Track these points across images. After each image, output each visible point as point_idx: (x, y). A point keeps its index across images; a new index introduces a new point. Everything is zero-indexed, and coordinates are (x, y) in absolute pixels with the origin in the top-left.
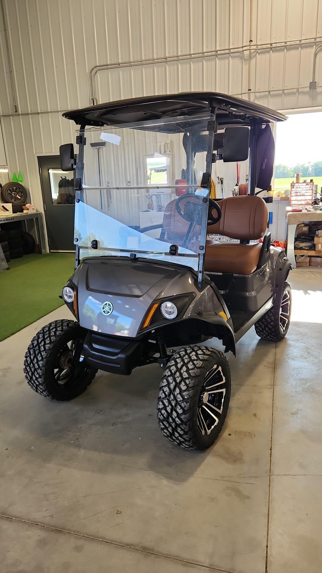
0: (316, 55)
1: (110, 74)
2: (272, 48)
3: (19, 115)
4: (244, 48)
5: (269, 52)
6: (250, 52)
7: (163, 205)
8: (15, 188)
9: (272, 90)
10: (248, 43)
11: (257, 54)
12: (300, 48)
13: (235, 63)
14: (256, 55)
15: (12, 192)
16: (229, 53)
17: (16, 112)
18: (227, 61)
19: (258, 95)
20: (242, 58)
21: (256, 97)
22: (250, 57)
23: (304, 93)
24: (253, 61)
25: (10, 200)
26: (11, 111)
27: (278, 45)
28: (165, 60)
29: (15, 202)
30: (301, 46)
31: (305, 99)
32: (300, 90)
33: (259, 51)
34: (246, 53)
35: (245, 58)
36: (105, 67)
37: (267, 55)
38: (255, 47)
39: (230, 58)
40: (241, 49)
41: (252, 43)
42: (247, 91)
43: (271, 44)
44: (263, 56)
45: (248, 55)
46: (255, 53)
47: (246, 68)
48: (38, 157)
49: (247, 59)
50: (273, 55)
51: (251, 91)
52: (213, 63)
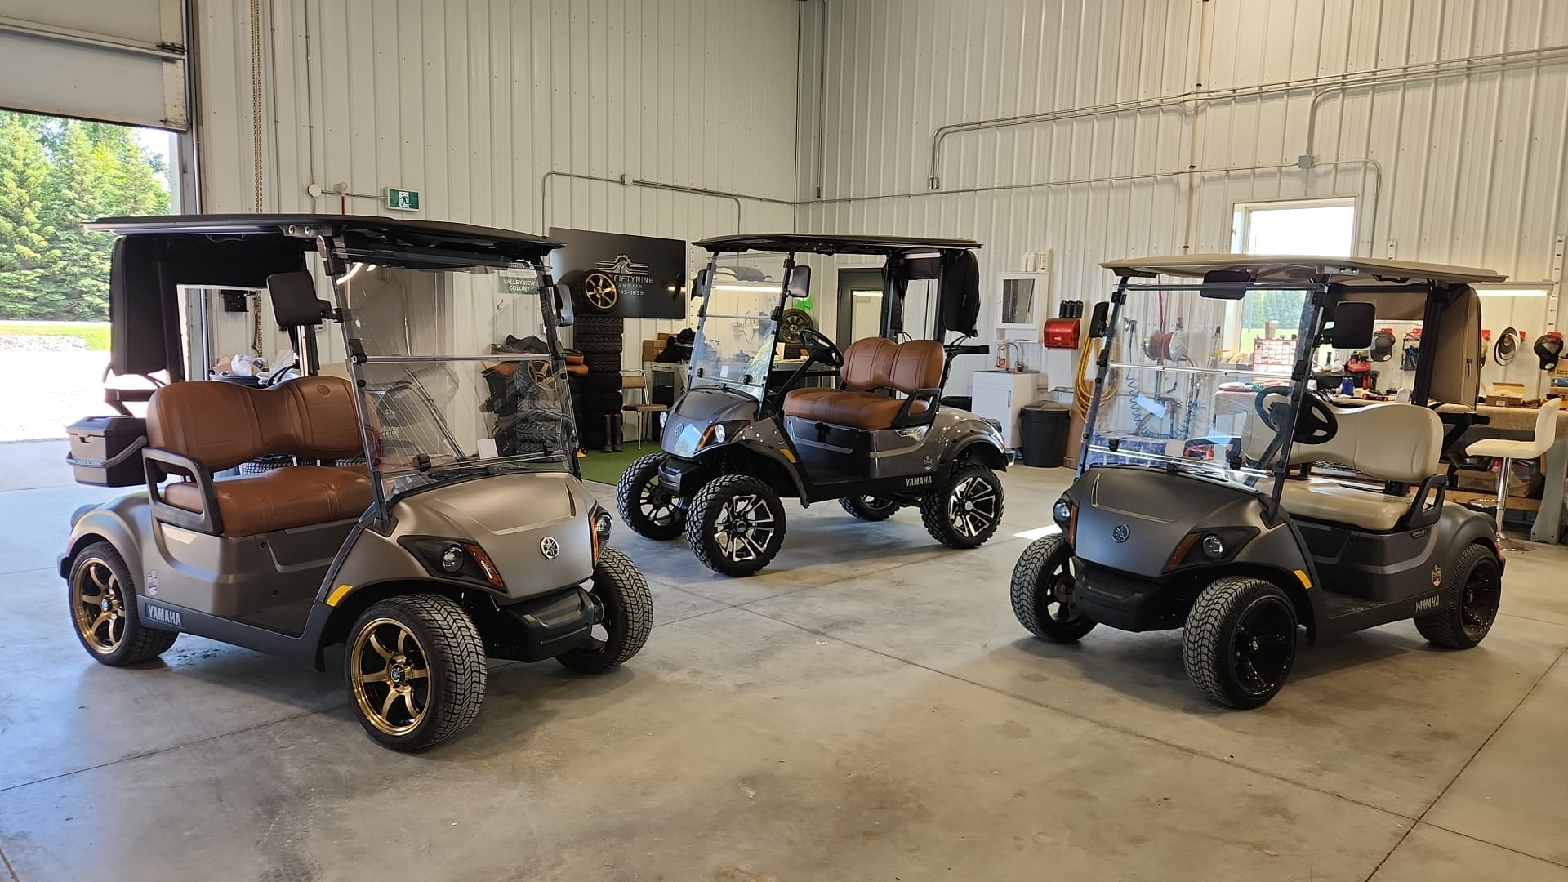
0: (1314, 108)
1: (964, 139)
2: (1235, 97)
3: (823, 201)
4: (1186, 98)
5: (1229, 103)
6: (1196, 104)
7: (1026, 364)
8: (795, 318)
9: (1232, 167)
10: (1194, 89)
11: (1208, 108)
12: (1286, 97)
13: (1167, 120)
14: (1206, 109)
15: (790, 325)
16: (1161, 107)
17: (819, 197)
18: (1155, 119)
19: (1206, 175)
20: (1183, 113)
21: (1203, 179)
22: (1196, 112)
23: (1290, 174)
24: (1201, 118)
25: (785, 338)
26: (812, 195)
27: (1247, 91)
28: (1053, 117)
29: (791, 341)
30: (1289, 91)
31: (1292, 185)
32: (1284, 169)
33: (1212, 102)
34: (1190, 105)
35: (1187, 113)
36: (959, 128)
37: (1226, 109)
38: (1205, 96)
39: (1161, 113)
40: (1181, 99)
41: (1202, 89)
42: (1188, 169)
43: (1234, 90)
44: (1219, 110)
45: (1193, 108)
46: (1205, 105)
47: (1187, 129)
48: (839, 270)
49: (1189, 116)
50: (1238, 108)
51: (1195, 169)
52: (1132, 121)
